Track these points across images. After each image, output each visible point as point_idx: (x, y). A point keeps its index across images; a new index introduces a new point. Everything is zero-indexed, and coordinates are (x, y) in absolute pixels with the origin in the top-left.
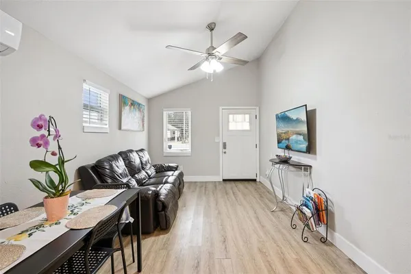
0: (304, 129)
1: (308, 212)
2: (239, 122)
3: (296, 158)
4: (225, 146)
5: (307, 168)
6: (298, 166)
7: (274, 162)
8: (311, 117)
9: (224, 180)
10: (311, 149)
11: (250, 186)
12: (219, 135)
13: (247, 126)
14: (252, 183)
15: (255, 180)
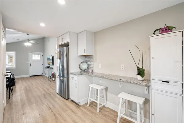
0: (52, 62)
1: (51, 76)
2: (36, 57)
3: (51, 67)
4: (31, 65)
5: (53, 68)
6: (51, 68)
7: (46, 68)
8: (53, 57)
9: (30, 76)
10: (53, 64)
11: (40, 77)
12: (28, 61)
13: (39, 59)
14: (41, 76)
15: (42, 75)
